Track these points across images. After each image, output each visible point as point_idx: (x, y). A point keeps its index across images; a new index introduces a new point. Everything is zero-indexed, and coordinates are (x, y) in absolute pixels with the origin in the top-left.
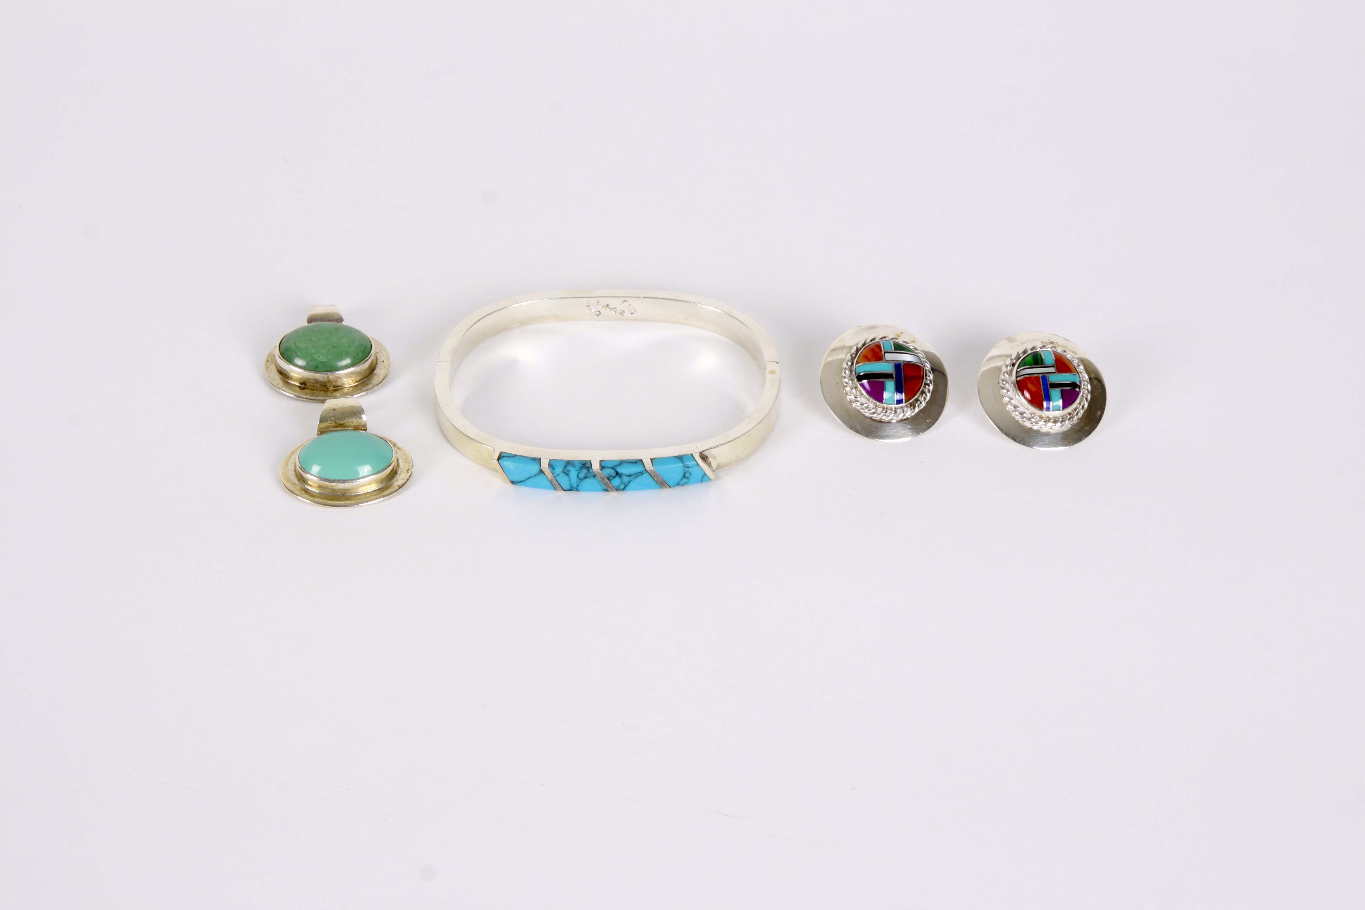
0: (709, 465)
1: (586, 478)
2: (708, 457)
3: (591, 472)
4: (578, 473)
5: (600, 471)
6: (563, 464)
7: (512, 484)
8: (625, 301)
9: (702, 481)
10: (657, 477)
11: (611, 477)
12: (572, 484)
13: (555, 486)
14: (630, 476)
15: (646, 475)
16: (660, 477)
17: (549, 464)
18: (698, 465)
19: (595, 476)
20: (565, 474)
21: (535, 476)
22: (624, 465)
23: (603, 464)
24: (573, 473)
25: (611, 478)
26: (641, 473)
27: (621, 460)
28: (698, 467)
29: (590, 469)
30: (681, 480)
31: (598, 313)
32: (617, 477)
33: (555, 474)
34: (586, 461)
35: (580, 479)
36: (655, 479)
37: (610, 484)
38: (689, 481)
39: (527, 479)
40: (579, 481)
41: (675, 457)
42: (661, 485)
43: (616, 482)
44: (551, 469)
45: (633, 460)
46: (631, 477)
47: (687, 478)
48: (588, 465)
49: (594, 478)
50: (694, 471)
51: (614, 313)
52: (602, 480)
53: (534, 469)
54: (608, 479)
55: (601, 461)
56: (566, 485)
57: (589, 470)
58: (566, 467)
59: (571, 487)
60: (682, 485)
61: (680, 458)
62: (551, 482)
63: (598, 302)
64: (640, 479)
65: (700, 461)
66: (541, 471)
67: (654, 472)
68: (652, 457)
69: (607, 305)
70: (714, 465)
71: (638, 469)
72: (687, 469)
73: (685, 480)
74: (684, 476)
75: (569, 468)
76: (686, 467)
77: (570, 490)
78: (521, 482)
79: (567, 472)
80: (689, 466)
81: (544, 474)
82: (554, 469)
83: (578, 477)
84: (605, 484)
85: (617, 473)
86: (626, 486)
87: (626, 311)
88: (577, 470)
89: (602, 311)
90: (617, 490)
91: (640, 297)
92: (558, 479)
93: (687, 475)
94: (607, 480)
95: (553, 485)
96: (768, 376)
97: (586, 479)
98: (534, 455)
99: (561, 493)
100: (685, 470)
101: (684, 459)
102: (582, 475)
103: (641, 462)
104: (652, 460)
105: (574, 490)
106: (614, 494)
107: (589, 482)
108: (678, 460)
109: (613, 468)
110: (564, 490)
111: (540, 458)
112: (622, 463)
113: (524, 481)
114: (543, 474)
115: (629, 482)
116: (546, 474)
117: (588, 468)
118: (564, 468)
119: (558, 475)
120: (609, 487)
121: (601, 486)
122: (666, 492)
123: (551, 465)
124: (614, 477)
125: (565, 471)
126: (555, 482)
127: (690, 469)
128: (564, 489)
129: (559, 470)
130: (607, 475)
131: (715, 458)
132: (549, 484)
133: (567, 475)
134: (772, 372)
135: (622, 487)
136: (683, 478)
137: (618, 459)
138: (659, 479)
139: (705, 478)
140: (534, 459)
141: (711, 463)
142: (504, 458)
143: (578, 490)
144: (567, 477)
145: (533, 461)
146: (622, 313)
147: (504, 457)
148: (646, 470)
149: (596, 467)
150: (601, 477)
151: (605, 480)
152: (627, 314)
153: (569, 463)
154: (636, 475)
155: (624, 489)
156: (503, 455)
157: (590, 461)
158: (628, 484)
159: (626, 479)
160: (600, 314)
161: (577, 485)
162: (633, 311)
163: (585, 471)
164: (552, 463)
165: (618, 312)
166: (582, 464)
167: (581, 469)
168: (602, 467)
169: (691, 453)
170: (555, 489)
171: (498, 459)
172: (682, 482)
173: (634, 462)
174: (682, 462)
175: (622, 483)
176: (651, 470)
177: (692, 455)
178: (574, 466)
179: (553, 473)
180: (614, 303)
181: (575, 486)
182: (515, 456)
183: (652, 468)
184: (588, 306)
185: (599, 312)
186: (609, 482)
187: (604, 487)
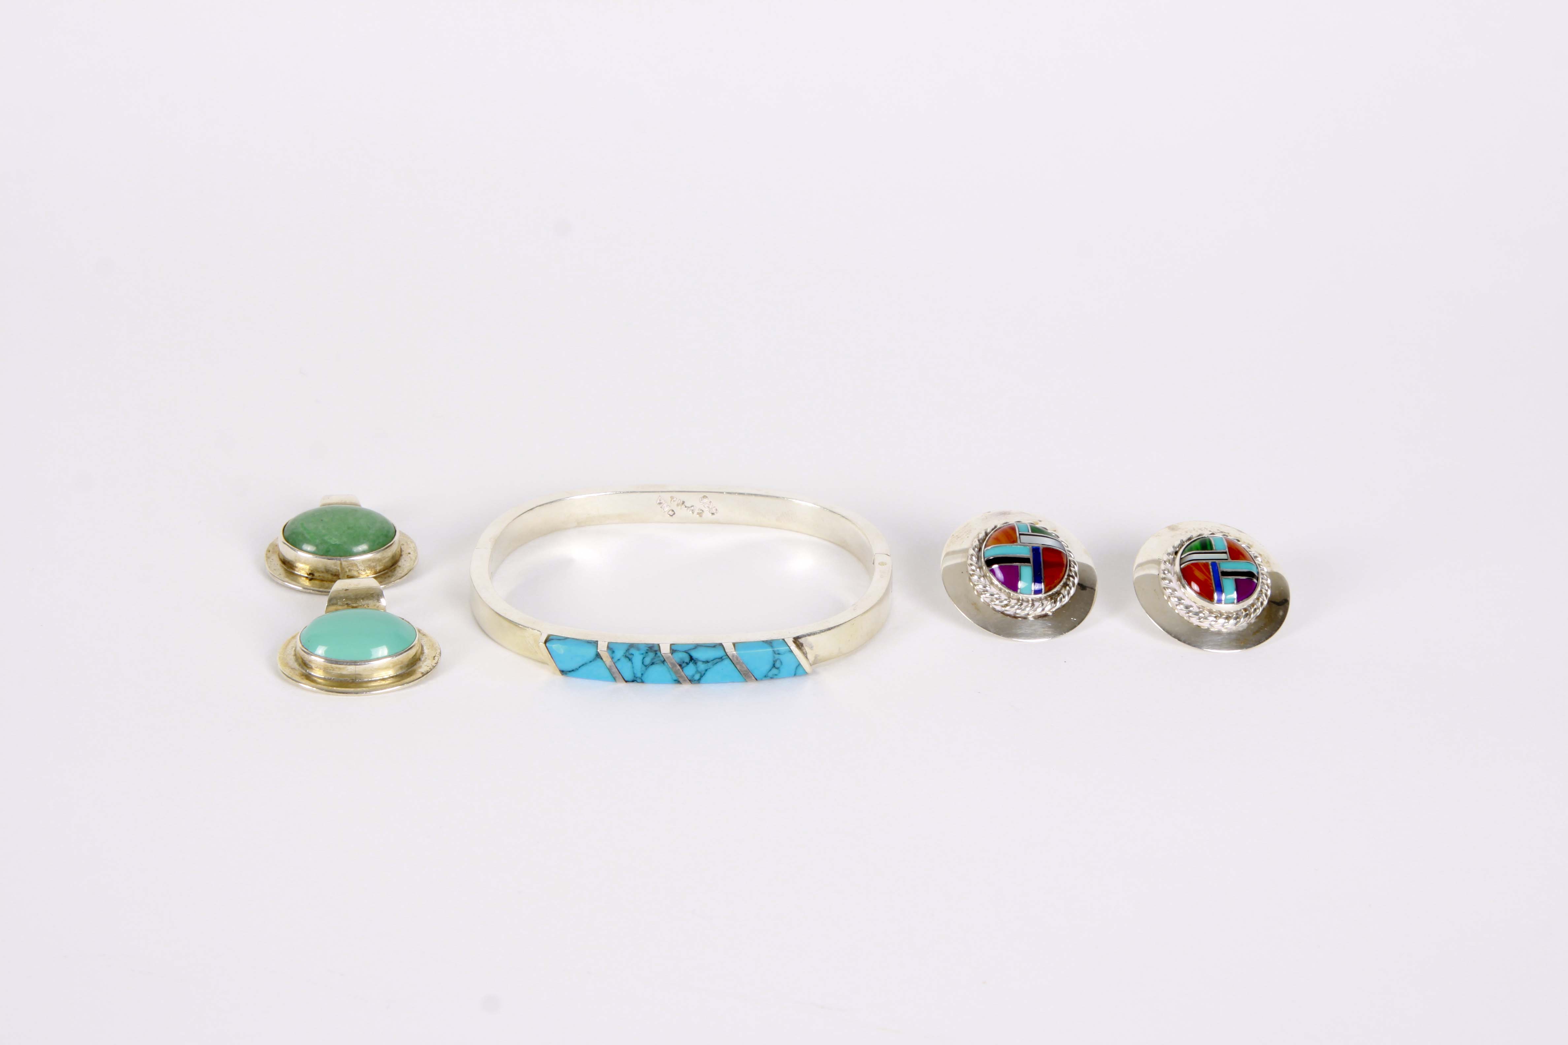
0: (805, 654)
1: (653, 664)
2: (804, 645)
3: (659, 657)
4: (644, 658)
5: (670, 654)
6: (626, 647)
7: (562, 675)
8: (705, 497)
9: (795, 675)
10: (741, 665)
11: (684, 662)
12: (635, 672)
13: (614, 676)
14: (707, 662)
15: (727, 662)
16: (744, 665)
17: (608, 647)
18: (791, 651)
19: (664, 662)
20: (627, 659)
21: (591, 662)
22: (700, 648)
23: (674, 647)
24: (637, 658)
25: (684, 665)
26: (721, 659)
27: (697, 644)
28: (790, 655)
29: (658, 653)
30: (771, 670)
31: (671, 513)
32: (691, 664)
33: (615, 659)
34: (653, 644)
35: (646, 666)
36: (738, 668)
37: (682, 673)
38: (779, 673)
39: (580, 667)
40: (644, 668)
41: (763, 641)
42: (745, 677)
43: (690, 670)
44: (610, 652)
45: (711, 642)
46: (709, 664)
47: (778, 668)
48: (656, 648)
49: (662, 664)
50: (785, 658)
51: (691, 512)
52: (673, 668)
53: (590, 653)
54: (680, 665)
55: (671, 645)
56: (628, 675)
57: (656, 654)
58: (628, 650)
59: (635, 677)
60: (772, 678)
61: (769, 643)
62: (610, 670)
63: (672, 498)
64: (719, 667)
65: (793, 647)
66: (598, 656)
67: (737, 658)
68: (734, 642)
69: (683, 503)
70: (811, 657)
71: (719, 653)
72: (777, 656)
73: (774, 671)
74: (774, 666)
75: (632, 651)
76: (777, 653)
77: (633, 681)
78: (573, 671)
79: (630, 657)
80: (780, 652)
81: (602, 659)
82: (613, 652)
83: (643, 663)
84: (676, 672)
85: (691, 659)
86: (701, 677)
87: (706, 510)
88: (643, 654)
89: (678, 510)
90: (691, 681)
91: (723, 493)
92: (619, 665)
93: (777, 665)
94: (679, 667)
95: (612, 674)
96: (878, 568)
97: (653, 666)
98: (589, 638)
99: (622, 685)
100: (774, 657)
101: (774, 644)
102: (648, 660)
103: (721, 647)
104: (734, 644)
105: (639, 680)
106: (686, 687)
107: (657, 670)
108: (766, 645)
109: (686, 652)
110: (626, 681)
111: (597, 641)
112: (697, 646)
113: (577, 669)
114: (599, 660)
115: (706, 670)
116: (604, 659)
117: (656, 651)
118: (627, 651)
119: (619, 660)
120: (681, 677)
121: (671, 674)
122: (752, 686)
123: (611, 648)
124: (687, 664)
125: (627, 654)
126: (614, 670)
127: (781, 657)
128: (626, 679)
129: (619, 654)
130: (678, 661)
131: (811, 648)
132: (607, 673)
133: (630, 660)
134: (882, 564)
135: (697, 677)
136: (772, 668)
137: (694, 643)
138: (743, 667)
139: (800, 671)
140: (589, 642)
141: (807, 653)
142: (552, 641)
143: (642, 682)
144: (629, 664)
145: (589, 644)
146: (700, 514)
147: (552, 639)
148: (727, 655)
149: (665, 650)
150: (672, 664)
151: (676, 666)
152: (707, 515)
153: (632, 646)
154: (715, 661)
155: (699, 681)
156: (551, 638)
157: (659, 645)
158: (704, 674)
159: (702, 667)
160: (674, 514)
161: (642, 674)
162: (714, 511)
163: (651, 655)
164: (611, 646)
165: (696, 511)
166: (649, 648)
167: (647, 653)
168: (673, 651)
169: (783, 638)
170: (615, 679)
171: (546, 642)
172: (770, 674)
173: (713, 645)
174: (772, 647)
175: (697, 672)
176: (733, 656)
177: (784, 640)
178: (638, 649)
179: (612, 658)
180: (690, 500)
181: (639, 675)
182: (566, 638)
183: (735, 653)
184: (660, 503)
185: (673, 511)
186: (681, 670)
187: (676, 678)
